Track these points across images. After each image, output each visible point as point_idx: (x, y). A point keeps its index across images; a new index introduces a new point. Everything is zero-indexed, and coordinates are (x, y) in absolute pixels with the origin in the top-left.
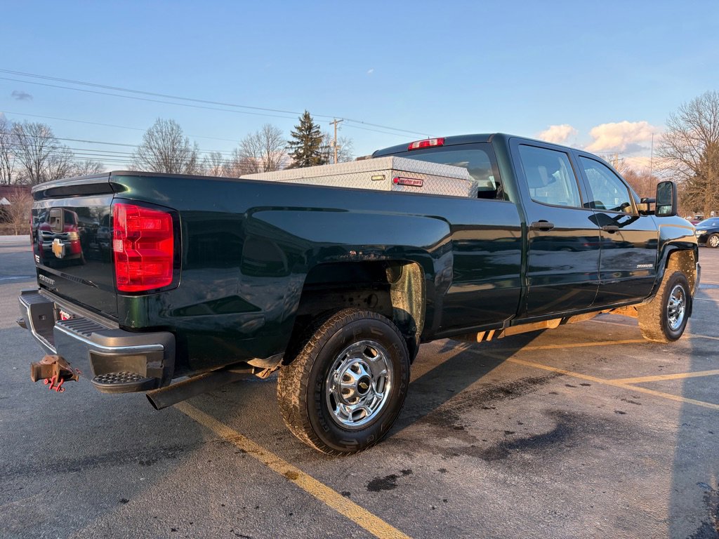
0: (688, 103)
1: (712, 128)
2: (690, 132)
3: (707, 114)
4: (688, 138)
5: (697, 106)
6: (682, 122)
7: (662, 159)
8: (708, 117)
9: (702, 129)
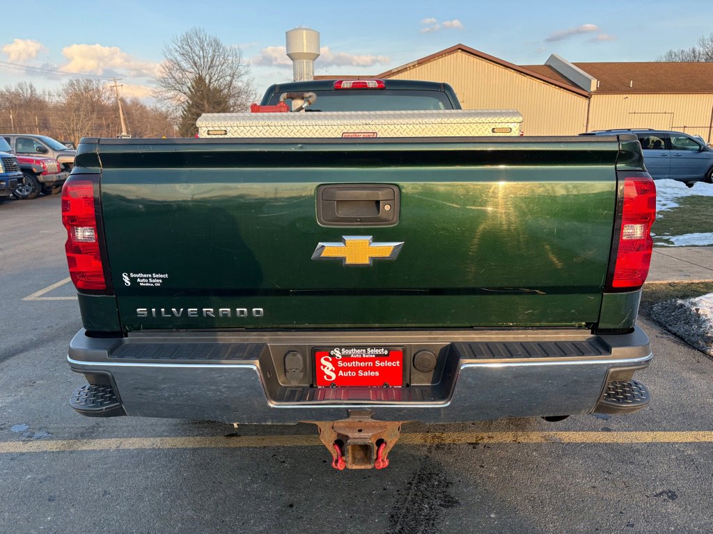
0: (179, 36)
1: (202, 63)
2: (184, 64)
3: (197, 49)
4: (183, 70)
5: (187, 40)
6: (176, 54)
7: (164, 89)
8: (197, 52)
9: (195, 63)
